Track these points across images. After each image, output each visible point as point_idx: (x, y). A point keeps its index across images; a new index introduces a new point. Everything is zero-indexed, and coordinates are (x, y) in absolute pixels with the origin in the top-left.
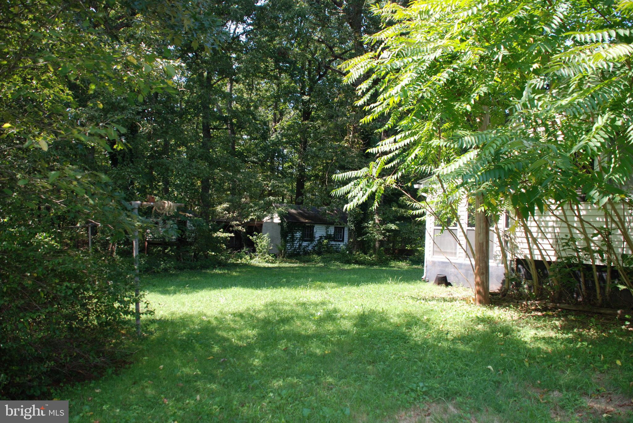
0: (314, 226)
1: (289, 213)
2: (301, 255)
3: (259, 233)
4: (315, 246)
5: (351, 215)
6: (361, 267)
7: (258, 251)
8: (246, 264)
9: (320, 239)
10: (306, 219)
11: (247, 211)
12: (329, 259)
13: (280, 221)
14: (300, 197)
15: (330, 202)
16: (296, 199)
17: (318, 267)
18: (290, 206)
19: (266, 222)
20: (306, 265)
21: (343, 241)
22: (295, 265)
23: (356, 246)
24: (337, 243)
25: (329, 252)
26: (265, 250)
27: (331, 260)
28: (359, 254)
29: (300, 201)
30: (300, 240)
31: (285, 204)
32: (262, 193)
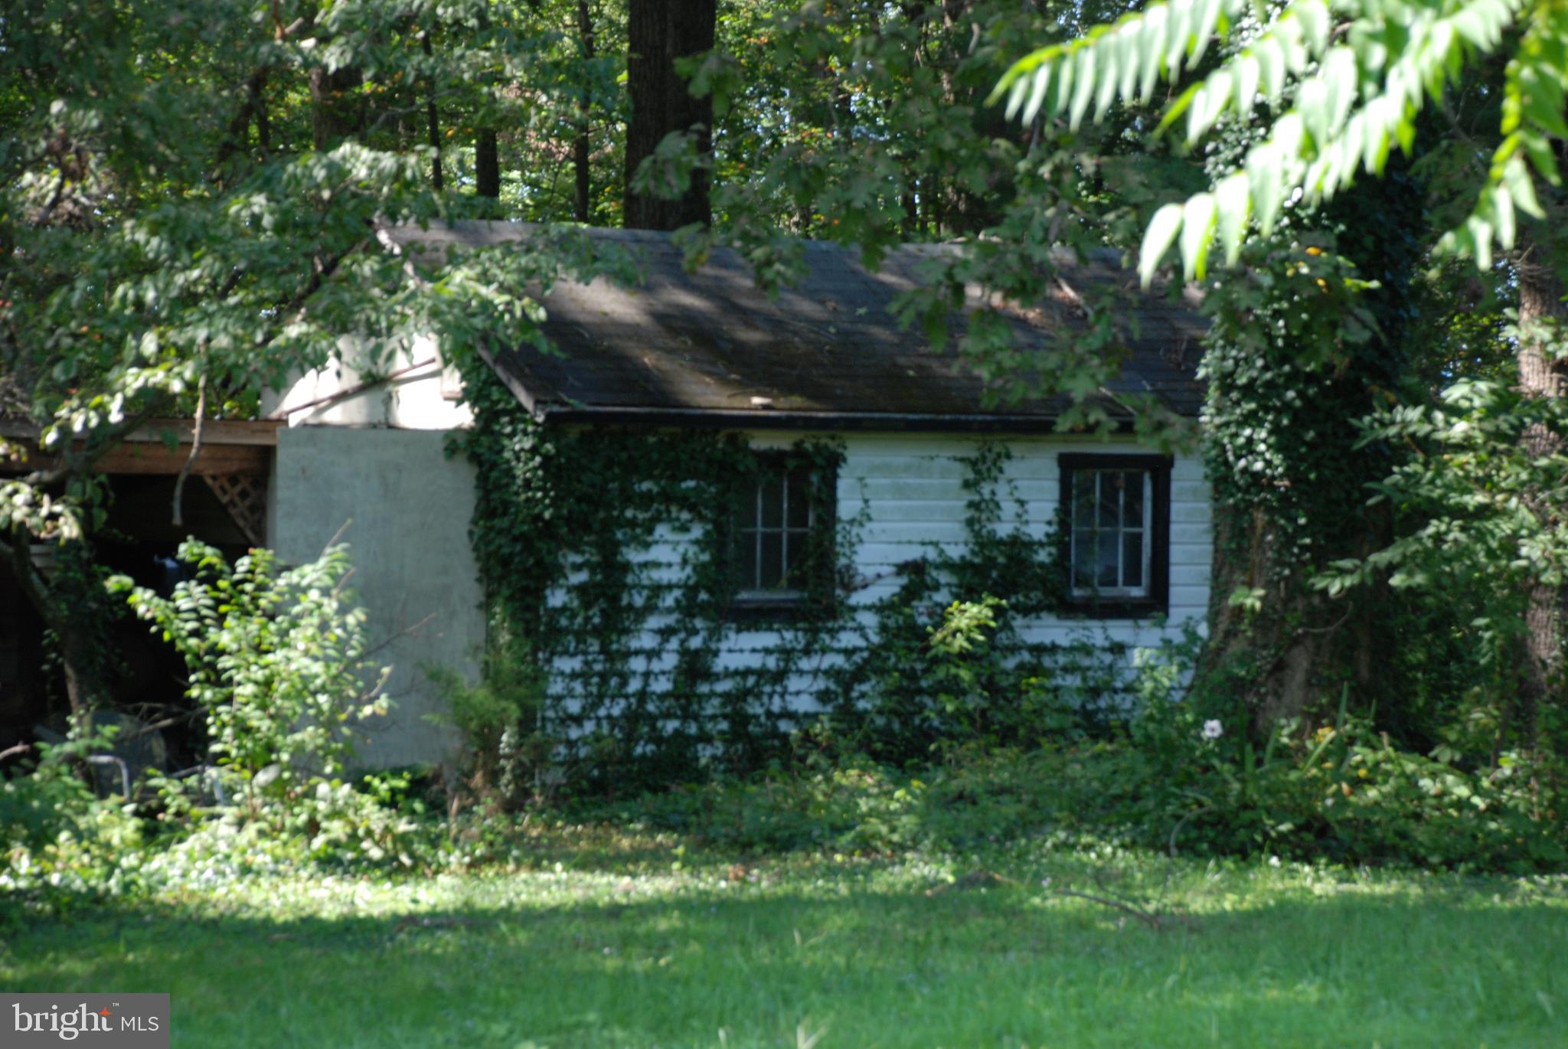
0: (834, 462)
1: (560, 326)
2: (701, 777)
3: (231, 556)
4: (859, 675)
5: (1235, 317)
6: (1364, 885)
7: (226, 743)
8: (95, 898)
9: (909, 594)
10: (751, 382)
11: (95, 308)
12: (1010, 809)
13: (464, 417)
14: (673, 144)
15: (1007, 190)
16: (630, 168)
17: (888, 902)
18: (563, 244)
19: (315, 430)
20: (763, 882)
21: (1157, 603)
22: (647, 886)
23: (1301, 661)
24: (1098, 633)
25: (1007, 736)
26: (310, 736)
27: (1031, 823)
28: (1341, 748)
29: (676, 186)
30: (688, 608)
31: (511, 229)
32: (255, 108)
